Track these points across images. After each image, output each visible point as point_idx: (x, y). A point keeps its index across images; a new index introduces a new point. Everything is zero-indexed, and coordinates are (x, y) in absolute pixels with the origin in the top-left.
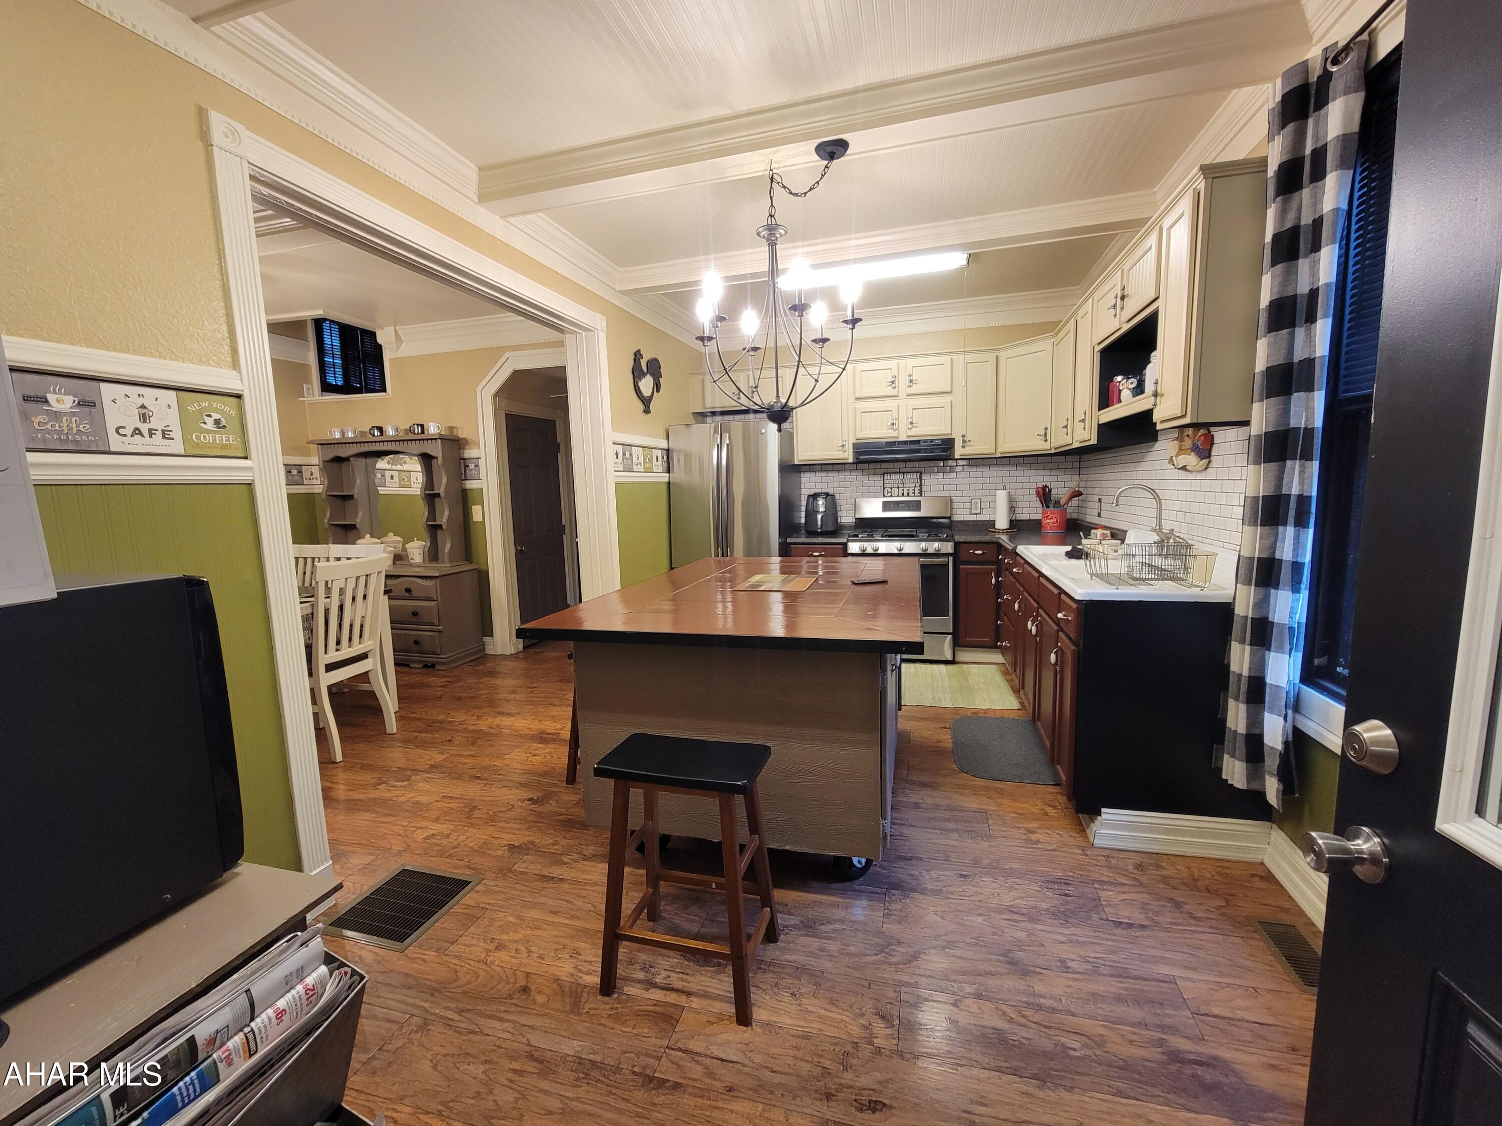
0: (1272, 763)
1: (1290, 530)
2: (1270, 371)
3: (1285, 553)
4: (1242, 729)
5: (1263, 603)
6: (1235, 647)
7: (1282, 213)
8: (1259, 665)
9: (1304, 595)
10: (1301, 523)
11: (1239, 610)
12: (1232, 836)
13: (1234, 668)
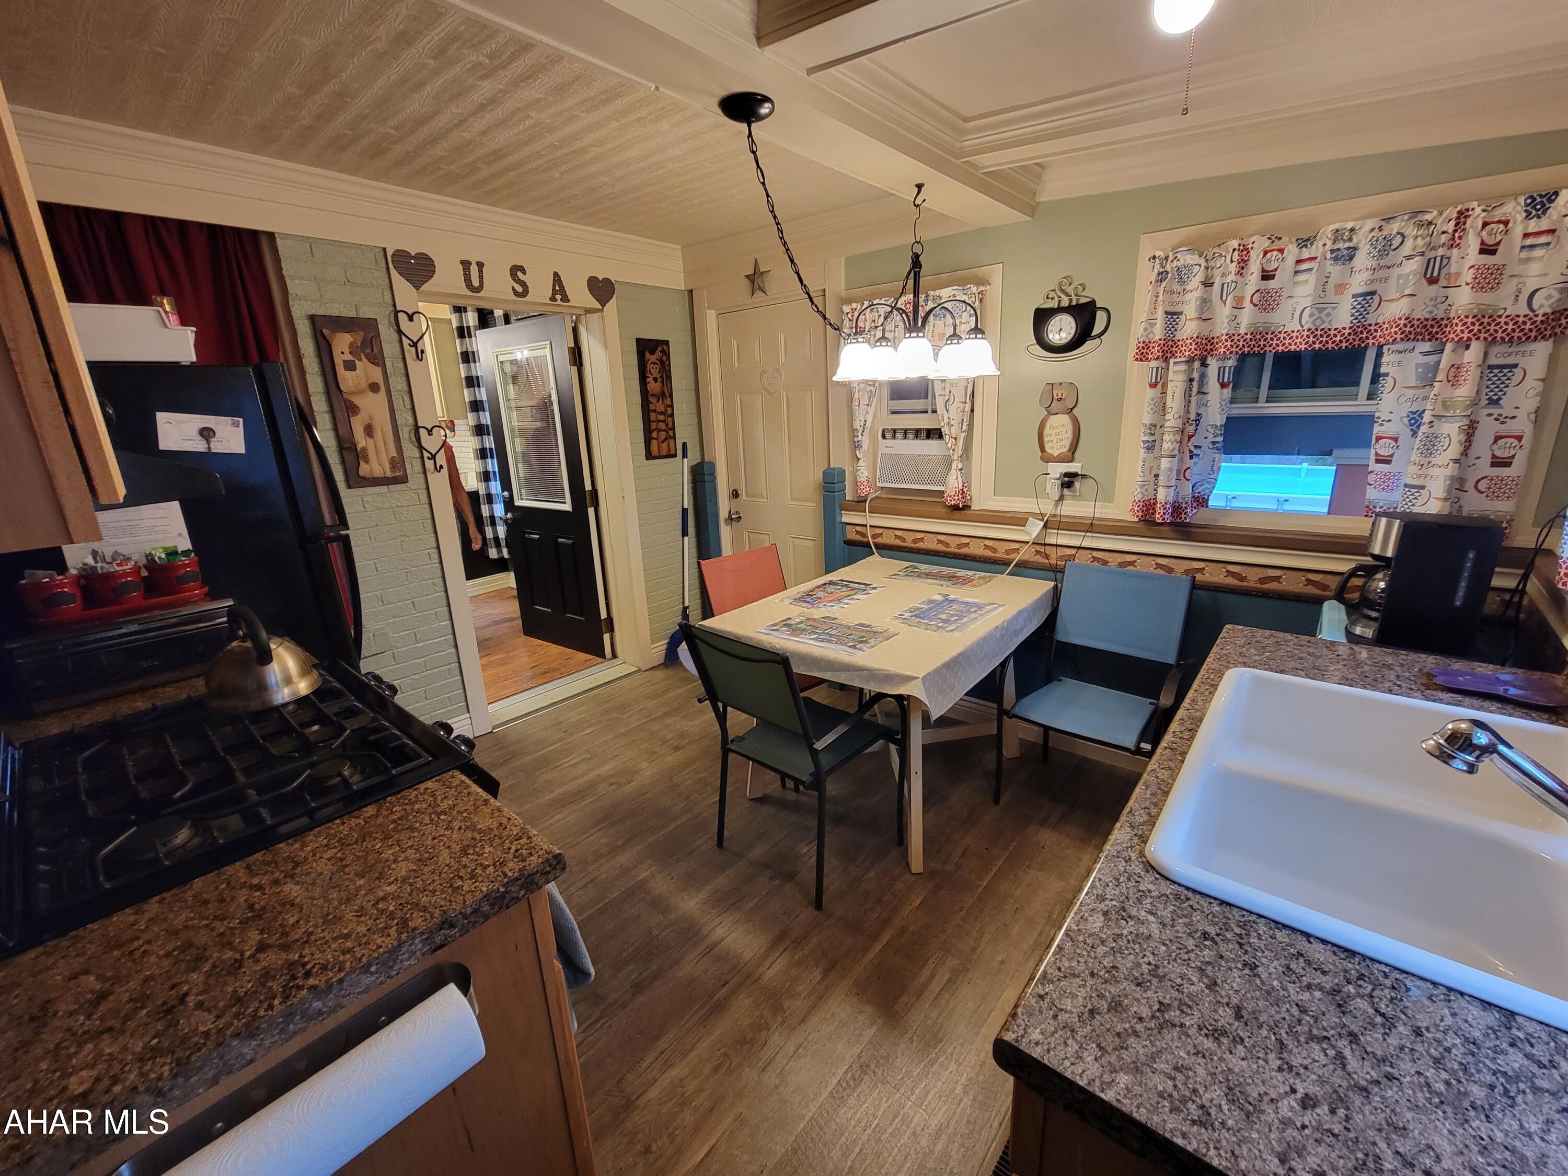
0: (503, 543)
1: (489, 460)
2: (471, 402)
3: (490, 469)
4: (492, 536)
5: (487, 488)
6: (482, 506)
7: (462, 345)
8: (491, 510)
9: (498, 483)
10: (492, 457)
11: (481, 493)
12: (498, 580)
13: (484, 515)
